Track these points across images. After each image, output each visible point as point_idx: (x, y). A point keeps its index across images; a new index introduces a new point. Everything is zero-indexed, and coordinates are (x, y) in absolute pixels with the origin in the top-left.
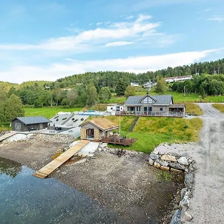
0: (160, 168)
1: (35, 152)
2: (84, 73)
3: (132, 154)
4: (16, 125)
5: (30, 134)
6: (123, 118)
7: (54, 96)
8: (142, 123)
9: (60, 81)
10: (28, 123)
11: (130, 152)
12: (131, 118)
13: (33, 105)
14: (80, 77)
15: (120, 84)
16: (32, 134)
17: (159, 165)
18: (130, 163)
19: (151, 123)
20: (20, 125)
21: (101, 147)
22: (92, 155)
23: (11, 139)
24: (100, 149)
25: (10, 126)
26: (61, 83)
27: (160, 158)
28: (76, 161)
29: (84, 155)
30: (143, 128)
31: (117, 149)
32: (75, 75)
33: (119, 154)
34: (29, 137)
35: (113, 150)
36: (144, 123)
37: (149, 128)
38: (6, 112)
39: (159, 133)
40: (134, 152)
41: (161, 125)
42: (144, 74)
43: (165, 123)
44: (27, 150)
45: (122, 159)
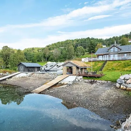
0: (125, 90)
1: (32, 82)
2: (65, 41)
3: (102, 82)
4: (20, 68)
5: (29, 74)
6: (94, 63)
7: (44, 54)
8: (110, 65)
9: (48, 46)
10: (28, 66)
11: (100, 81)
12: (101, 62)
13: (31, 61)
14: (62, 43)
15: (92, 44)
16: (31, 74)
17: (125, 87)
18: (101, 87)
19: (118, 65)
20: (23, 68)
21: (78, 79)
22: (71, 83)
23: (18, 76)
24: (77, 80)
25: (17, 70)
26: (49, 48)
27: (125, 83)
28: (60, 86)
29: (66, 83)
30: (110, 68)
31: (90, 80)
32: (59, 42)
33: (92, 83)
34: (28, 75)
35: (87, 81)
36: (111, 65)
37: (115, 68)
38: (15, 60)
39: (124, 71)
40: (103, 82)
41: (125, 65)
42: (110, 39)
43: (129, 64)
44: (27, 81)
45: (94, 85)
